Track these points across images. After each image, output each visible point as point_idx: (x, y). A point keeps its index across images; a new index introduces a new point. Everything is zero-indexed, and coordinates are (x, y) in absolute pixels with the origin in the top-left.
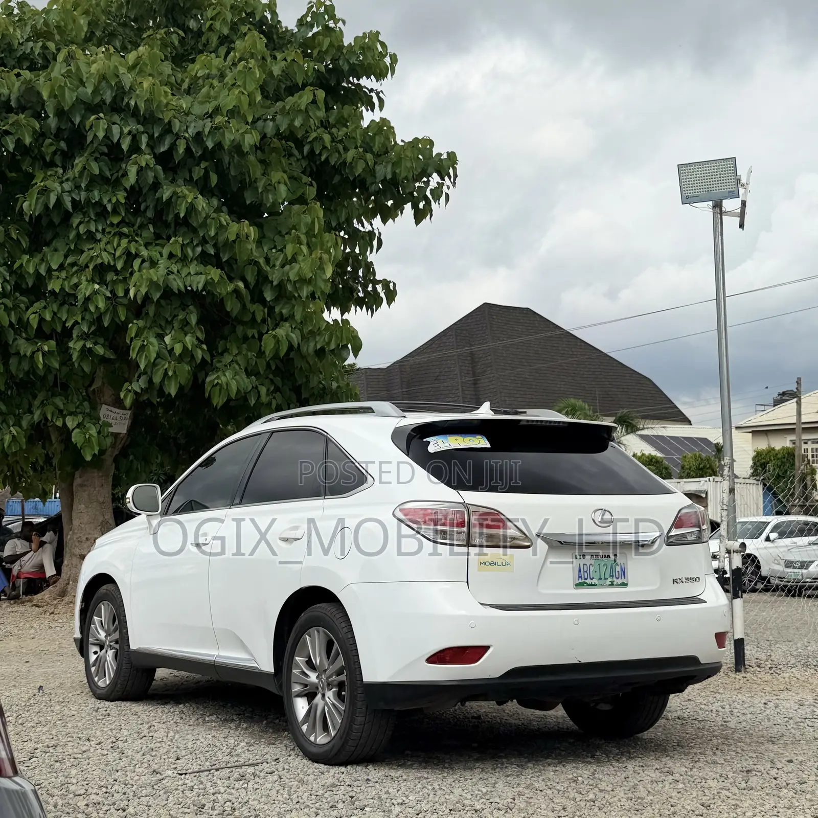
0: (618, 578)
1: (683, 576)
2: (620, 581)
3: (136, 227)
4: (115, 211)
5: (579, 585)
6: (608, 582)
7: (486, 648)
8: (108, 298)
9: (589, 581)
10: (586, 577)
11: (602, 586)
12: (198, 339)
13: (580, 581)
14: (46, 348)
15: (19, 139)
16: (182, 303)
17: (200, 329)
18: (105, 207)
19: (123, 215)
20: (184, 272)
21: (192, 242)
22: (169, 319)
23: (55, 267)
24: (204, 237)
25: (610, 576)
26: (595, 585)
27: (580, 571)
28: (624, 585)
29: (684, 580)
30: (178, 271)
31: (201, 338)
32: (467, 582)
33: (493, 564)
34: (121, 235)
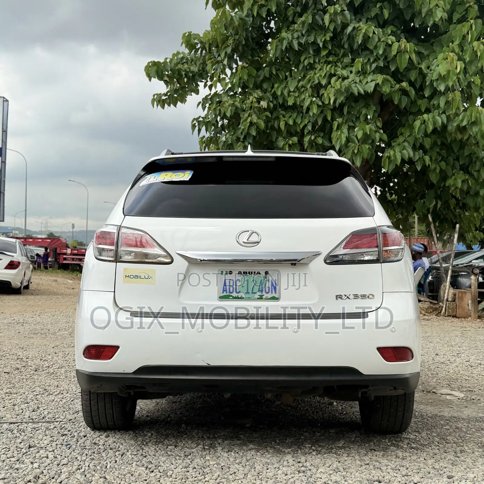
0: (267, 293)
1: (351, 292)
2: (270, 295)
3: (340, 57)
4: (325, 47)
5: (222, 298)
6: (257, 296)
7: (116, 348)
8: (319, 106)
9: (234, 295)
10: (231, 291)
11: (249, 299)
12: (377, 126)
13: (225, 294)
14: (291, 142)
15: (269, 9)
16: (366, 103)
17: (379, 120)
18: (319, 45)
19: (330, 48)
20: (364, 82)
21: (369, 60)
22: (358, 116)
23: (292, 90)
24: (377, 55)
25: (259, 291)
26: (241, 298)
27: (225, 285)
28: (274, 299)
29: (352, 297)
30: (360, 81)
31: (380, 127)
32: (114, 292)
33: (136, 277)
34: (329, 63)
